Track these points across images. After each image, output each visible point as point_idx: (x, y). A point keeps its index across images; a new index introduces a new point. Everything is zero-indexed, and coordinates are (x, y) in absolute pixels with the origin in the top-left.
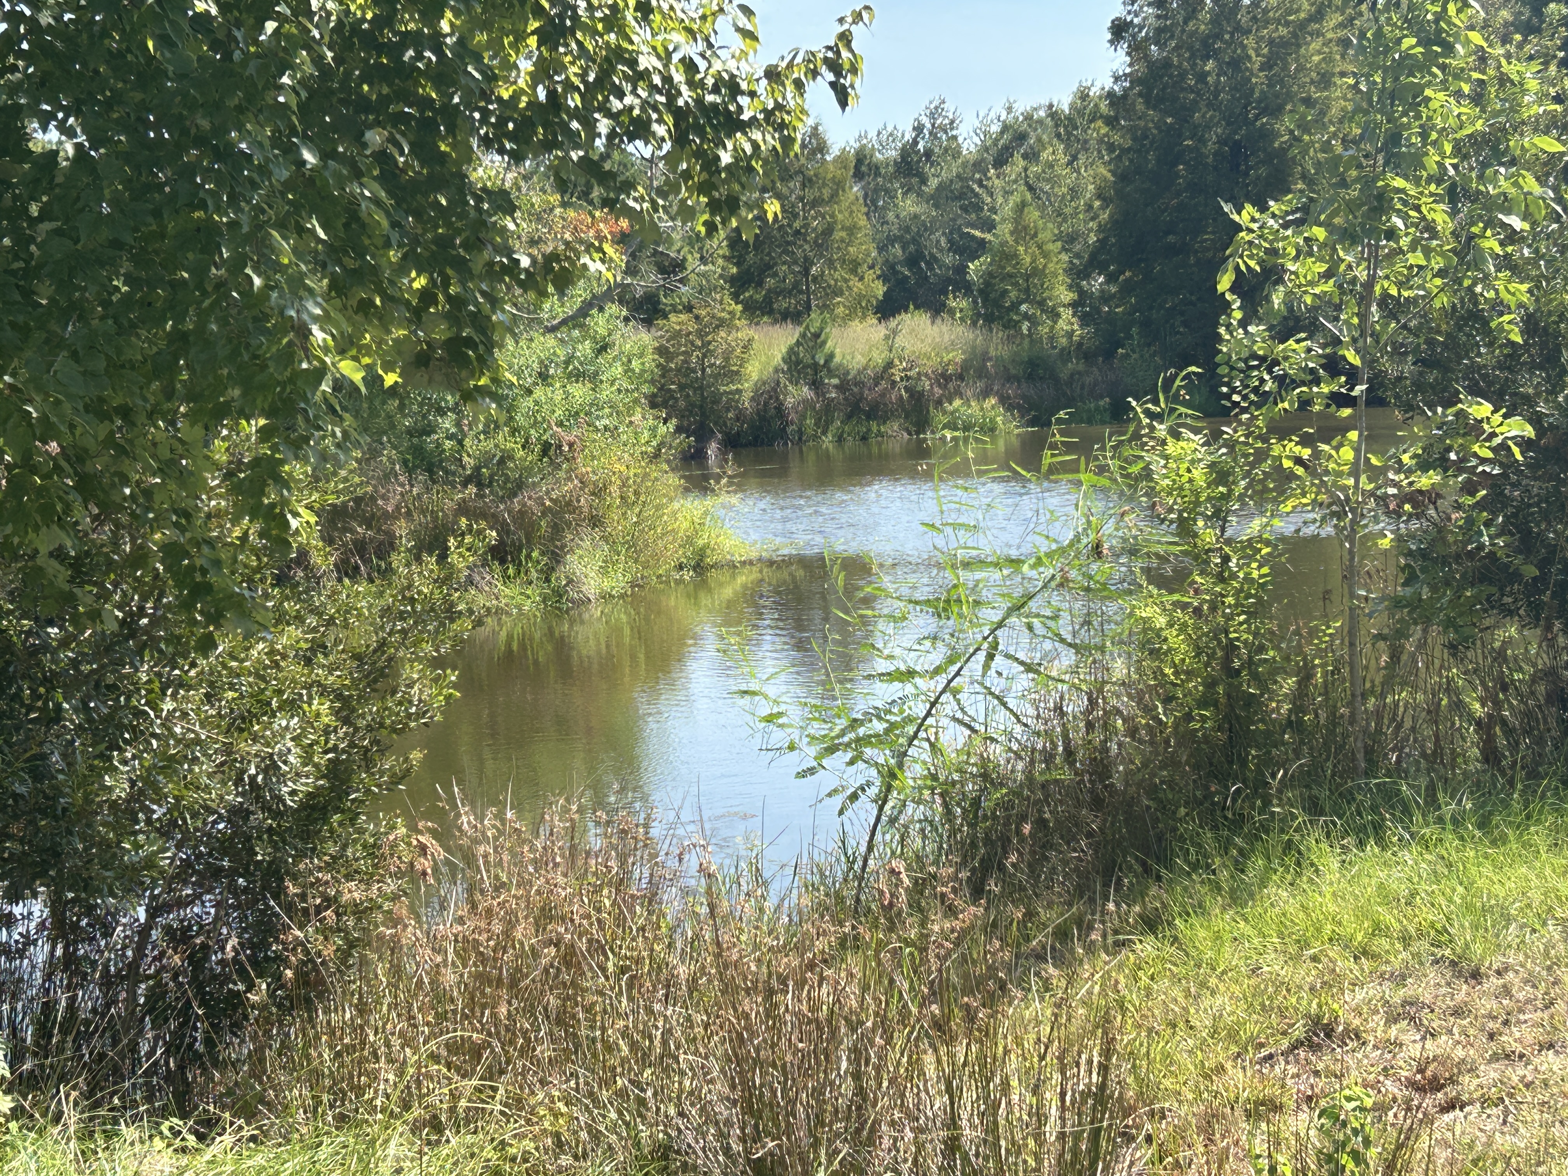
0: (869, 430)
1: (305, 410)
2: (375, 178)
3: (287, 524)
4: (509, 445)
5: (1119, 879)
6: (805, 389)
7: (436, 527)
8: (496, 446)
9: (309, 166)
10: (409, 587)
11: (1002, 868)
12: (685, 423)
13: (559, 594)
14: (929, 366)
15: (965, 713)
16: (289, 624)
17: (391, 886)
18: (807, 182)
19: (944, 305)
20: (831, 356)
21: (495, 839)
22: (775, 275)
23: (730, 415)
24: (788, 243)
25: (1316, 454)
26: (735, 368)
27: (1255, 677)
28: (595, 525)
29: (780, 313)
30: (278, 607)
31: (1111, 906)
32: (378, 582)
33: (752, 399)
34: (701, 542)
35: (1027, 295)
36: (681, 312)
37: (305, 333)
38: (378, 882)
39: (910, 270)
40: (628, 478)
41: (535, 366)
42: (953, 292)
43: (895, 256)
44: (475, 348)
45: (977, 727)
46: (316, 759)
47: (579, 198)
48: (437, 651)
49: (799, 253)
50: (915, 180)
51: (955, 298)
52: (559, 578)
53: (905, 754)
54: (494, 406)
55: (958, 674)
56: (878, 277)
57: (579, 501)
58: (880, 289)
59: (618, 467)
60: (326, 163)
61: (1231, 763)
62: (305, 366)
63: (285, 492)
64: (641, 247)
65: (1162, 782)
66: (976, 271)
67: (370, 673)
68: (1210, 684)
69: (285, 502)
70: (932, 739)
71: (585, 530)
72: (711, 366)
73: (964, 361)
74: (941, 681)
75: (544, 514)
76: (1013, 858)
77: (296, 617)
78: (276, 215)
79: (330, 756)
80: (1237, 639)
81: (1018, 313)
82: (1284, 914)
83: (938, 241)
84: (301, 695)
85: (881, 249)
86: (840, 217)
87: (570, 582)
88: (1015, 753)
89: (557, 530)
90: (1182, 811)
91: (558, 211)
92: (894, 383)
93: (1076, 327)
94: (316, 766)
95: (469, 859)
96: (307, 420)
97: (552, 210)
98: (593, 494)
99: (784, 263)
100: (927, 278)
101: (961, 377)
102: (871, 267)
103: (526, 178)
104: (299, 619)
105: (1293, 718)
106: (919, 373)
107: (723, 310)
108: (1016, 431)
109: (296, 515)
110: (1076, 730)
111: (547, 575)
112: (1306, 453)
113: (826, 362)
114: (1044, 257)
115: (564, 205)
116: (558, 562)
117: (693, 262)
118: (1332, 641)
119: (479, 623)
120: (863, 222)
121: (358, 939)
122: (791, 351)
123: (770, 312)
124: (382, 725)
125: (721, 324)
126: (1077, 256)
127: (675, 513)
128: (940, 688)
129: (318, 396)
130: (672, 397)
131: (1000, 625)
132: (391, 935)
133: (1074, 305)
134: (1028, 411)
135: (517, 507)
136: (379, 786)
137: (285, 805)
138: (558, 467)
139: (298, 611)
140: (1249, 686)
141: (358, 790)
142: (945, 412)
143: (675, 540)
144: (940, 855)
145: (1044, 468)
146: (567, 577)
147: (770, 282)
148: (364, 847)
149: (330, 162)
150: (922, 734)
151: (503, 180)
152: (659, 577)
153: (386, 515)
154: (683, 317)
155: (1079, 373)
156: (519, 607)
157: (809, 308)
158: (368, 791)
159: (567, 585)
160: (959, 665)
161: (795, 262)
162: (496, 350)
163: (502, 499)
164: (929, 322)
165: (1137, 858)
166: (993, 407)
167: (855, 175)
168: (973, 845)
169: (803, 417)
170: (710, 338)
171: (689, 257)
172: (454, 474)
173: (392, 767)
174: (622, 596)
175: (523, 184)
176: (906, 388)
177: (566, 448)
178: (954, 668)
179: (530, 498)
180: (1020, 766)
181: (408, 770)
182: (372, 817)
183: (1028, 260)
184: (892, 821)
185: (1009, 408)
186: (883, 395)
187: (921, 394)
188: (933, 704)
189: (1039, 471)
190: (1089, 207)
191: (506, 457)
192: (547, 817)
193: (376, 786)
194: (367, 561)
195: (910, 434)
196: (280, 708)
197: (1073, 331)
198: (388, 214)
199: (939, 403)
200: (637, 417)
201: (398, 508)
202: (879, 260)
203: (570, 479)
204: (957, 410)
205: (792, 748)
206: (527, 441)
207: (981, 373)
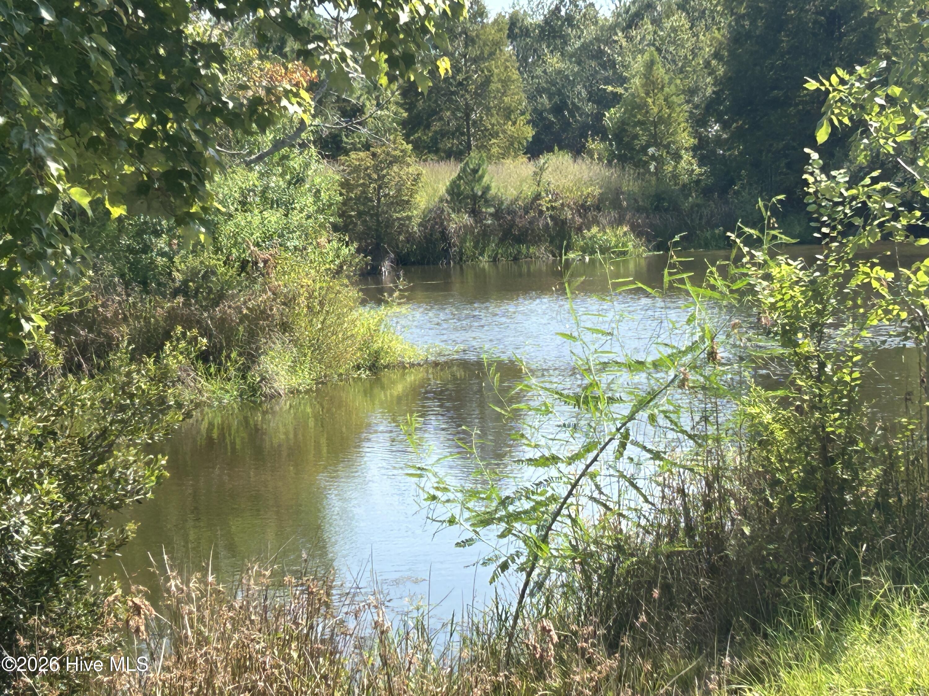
0: (519, 252)
1: (39, 230)
2: (102, 34)
3: (21, 328)
4: (213, 262)
5: (733, 638)
6: (466, 216)
7: (148, 331)
8: (202, 262)
9: (46, 23)
10: (129, 383)
11: (632, 627)
12: (364, 244)
13: (254, 389)
14: (571, 198)
15: (601, 493)
16: (23, 414)
17: (108, 639)
18: (470, 41)
19: (584, 146)
20: (487, 188)
21: (198, 599)
22: (441, 119)
23: (402, 238)
24: (453, 93)
25: (898, 277)
26: (406, 198)
27: (848, 465)
28: (285, 331)
29: (445, 151)
30: (14, 399)
31: (727, 660)
32: (97, 377)
33: (420, 225)
34: (375, 346)
35: (655, 141)
36: (360, 150)
37: (40, 164)
38: (97, 635)
39: (555, 117)
40: (314, 291)
41: (237, 195)
42: (592, 136)
43: (542, 104)
44: (188, 180)
45: (611, 505)
46: (44, 529)
47: (274, 52)
48: (152, 438)
49: (462, 103)
50: (558, 42)
51: (594, 140)
52: (254, 377)
53: (549, 528)
54: (203, 230)
55: (595, 459)
56: (528, 122)
57: (271, 310)
58: (529, 132)
59: (305, 281)
60: (61, 20)
61: (827, 538)
62: (39, 192)
63: (21, 301)
64: (327, 95)
65: (769, 554)
66: (610, 119)
67: (93, 457)
68: (810, 471)
69: (20, 310)
70: (573, 516)
71: (277, 335)
72: (386, 196)
73: (601, 194)
74: (580, 466)
75: (241, 321)
76: (643, 618)
77: (29, 408)
78: (18, 63)
79: (57, 526)
80: (833, 433)
81: (646, 154)
82: (872, 668)
83: (580, 93)
84: (32, 474)
85: (531, 98)
86: (496, 71)
87: (263, 379)
88: (644, 528)
89: (252, 335)
90: (786, 579)
91: (257, 63)
92: (541, 212)
93: (695, 167)
94: (45, 535)
95: (176, 616)
96: (41, 239)
97: (251, 62)
98: (284, 304)
99: (448, 109)
100: (569, 124)
101: (598, 208)
102: (523, 113)
103: (229, 34)
104: (32, 409)
105: (880, 499)
106: (562, 205)
107: (395, 149)
108: (645, 255)
109: (29, 319)
110: (696, 507)
111: (244, 371)
112: (890, 276)
113: (484, 193)
114: (669, 108)
115: (261, 57)
116: (254, 362)
117: (370, 108)
118: (912, 434)
119: (188, 415)
120: (515, 75)
121: (78, 685)
122: (454, 184)
123: (437, 152)
124: (102, 500)
125: (395, 160)
126: (696, 107)
127: (353, 322)
128: (579, 472)
129: (50, 219)
130: (352, 222)
131: (631, 418)
132: (108, 682)
133: (694, 149)
134: (655, 237)
135: (219, 315)
136: (99, 553)
137: (17, 568)
138: (254, 281)
139: (31, 403)
140: (843, 474)
141: (80, 557)
142: (584, 238)
143: (353, 344)
144: (580, 615)
145: (666, 285)
146: (261, 375)
147: (436, 126)
148: (86, 605)
149: (65, 20)
150: (564, 512)
151: (210, 36)
152: (340, 375)
153: (105, 320)
154: (362, 154)
155: (698, 205)
156: (220, 400)
157: (469, 147)
158: (89, 557)
159: (260, 382)
160: (595, 452)
161: (458, 109)
162: (206, 182)
163: (206, 309)
164: (571, 161)
165: (747, 618)
166: (625, 234)
167: (509, 37)
168: (609, 607)
169: (463, 241)
170: (385, 172)
171: (368, 103)
172: (165, 286)
173: (109, 538)
174: (307, 392)
175: (226, 40)
176: (551, 216)
177: (261, 265)
178: (591, 456)
179: (230, 307)
180: (650, 539)
181: (124, 539)
182: (92, 579)
183: (656, 110)
184: (540, 585)
185: (639, 235)
186: (531, 223)
187: (564, 222)
188: (574, 486)
189: (662, 288)
190: (707, 64)
191: (211, 272)
192: (244, 581)
193: (96, 553)
194: (88, 360)
195: (554, 256)
196: (14, 485)
197: (693, 171)
198: (113, 63)
199: (579, 230)
200: (323, 240)
201: (116, 314)
202: (529, 108)
203: (264, 291)
204: (594, 236)
205: (452, 521)
206: (228, 258)
207: (616, 204)
